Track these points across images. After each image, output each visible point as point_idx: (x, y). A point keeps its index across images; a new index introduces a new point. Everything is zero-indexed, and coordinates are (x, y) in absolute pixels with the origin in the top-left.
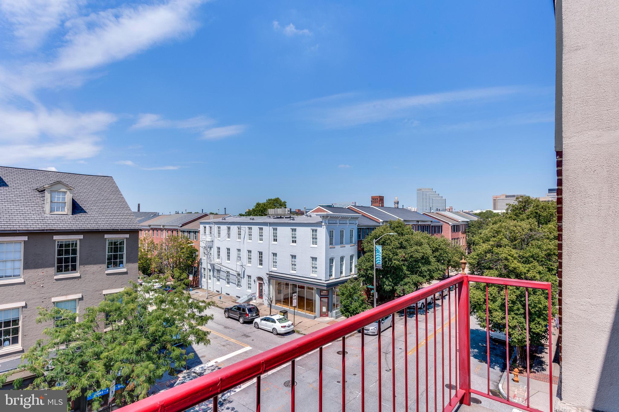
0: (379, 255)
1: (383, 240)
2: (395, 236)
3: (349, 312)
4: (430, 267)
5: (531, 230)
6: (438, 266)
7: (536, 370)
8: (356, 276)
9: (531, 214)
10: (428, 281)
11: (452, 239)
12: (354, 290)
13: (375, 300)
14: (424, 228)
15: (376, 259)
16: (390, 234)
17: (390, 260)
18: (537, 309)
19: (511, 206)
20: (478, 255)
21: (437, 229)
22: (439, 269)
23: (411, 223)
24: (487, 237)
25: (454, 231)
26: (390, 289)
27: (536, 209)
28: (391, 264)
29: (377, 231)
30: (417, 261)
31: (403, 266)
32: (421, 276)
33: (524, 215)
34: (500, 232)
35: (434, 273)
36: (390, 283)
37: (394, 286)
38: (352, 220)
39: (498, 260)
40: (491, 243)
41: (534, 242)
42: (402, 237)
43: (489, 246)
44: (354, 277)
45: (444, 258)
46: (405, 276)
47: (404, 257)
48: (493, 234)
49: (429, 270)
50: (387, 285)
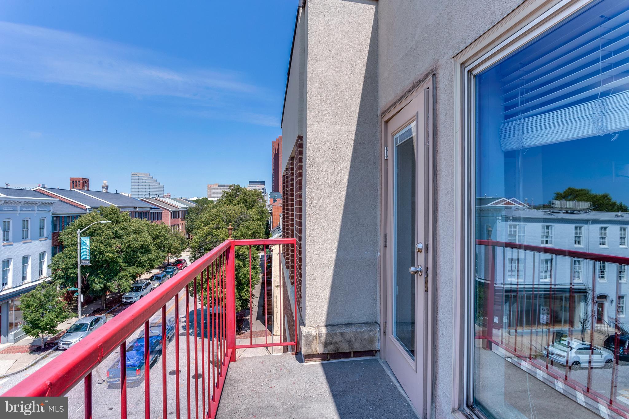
0: (85, 248)
1: (91, 230)
2: (108, 224)
3: (40, 328)
4: (150, 256)
5: (241, 213)
6: (159, 253)
7: (245, 330)
8: (50, 279)
9: (241, 200)
10: (148, 270)
11: (172, 226)
12: (47, 298)
13: (80, 304)
14: (142, 215)
15: (81, 253)
16: (102, 222)
17: (102, 253)
18: (246, 279)
19: (225, 193)
20: (199, 238)
21: (156, 216)
22: (159, 257)
23: (128, 210)
24: (207, 221)
25: (174, 217)
26: (100, 287)
27: (245, 196)
28: (103, 257)
29: (82, 220)
30: (135, 251)
31: (118, 258)
32: (140, 266)
33: (236, 201)
34: (218, 215)
35: (154, 261)
36: (101, 281)
37: (106, 284)
38: (43, 205)
39: (217, 241)
40: (211, 226)
41: (243, 223)
42: (117, 226)
43: (209, 229)
44: (47, 280)
45: (165, 245)
46: (122, 269)
47: (120, 248)
48: (213, 217)
49: (149, 259)
50: (96, 284)
